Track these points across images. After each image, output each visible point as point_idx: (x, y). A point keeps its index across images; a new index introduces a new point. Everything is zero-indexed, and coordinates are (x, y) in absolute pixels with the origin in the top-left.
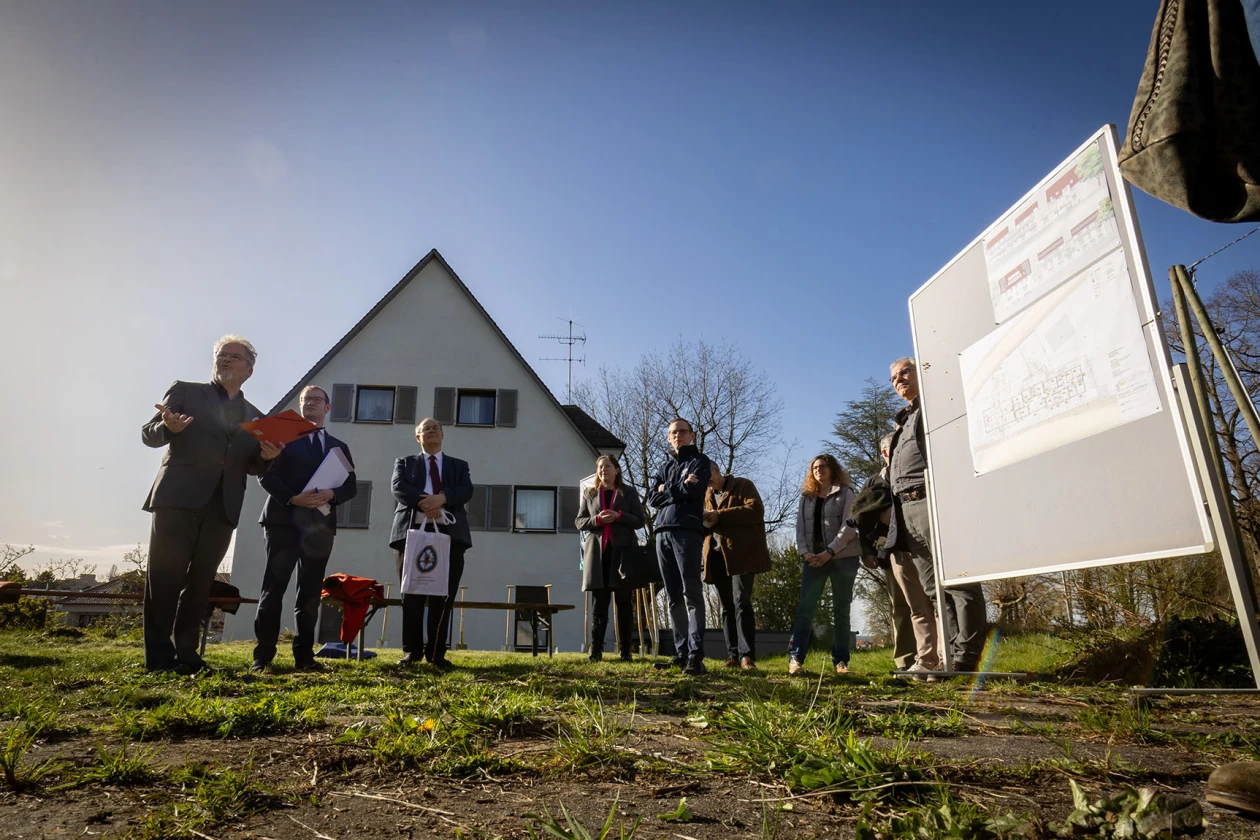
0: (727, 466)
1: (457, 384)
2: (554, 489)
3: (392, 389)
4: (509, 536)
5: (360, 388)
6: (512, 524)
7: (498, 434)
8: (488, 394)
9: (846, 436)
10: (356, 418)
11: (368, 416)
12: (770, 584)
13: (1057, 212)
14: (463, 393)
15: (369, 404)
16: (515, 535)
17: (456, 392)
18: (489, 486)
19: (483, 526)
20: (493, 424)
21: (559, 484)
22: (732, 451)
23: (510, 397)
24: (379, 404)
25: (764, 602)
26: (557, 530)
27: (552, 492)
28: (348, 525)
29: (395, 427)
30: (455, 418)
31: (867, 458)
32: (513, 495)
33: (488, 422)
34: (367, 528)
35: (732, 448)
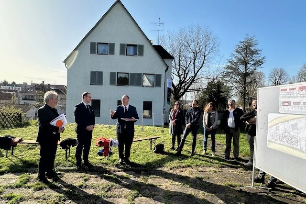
0: (203, 62)
1: (126, 43)
2: (154, 74)
3: (107, 44)
4: (141, 87)
5: (98, 43)
6: (142, 84)
7: (138, 58)
8: (135, 46)
9: (238, 52)
10: (98, 53)
11: (101, 52)
12: (212, 90)
13: (300, 95)
14: (128, 45)
15: (101, 48)
16: (143, 87)
17: (126, 45)
18: (136, 74)
19: (134, 85)
20: (137, 55)
21: (155, 73)
22: (204, 58)
23: (142, 47)
24: (104, 48)
25: (209, 95)
26: (155, 86)
27: (153, 75)
28: (97, 84)
29: (109, 55)
30: (126, 53)
31: (243, 58)
32: (142, 76)
33: (135, 54)
34: (102, 85)
35: (205, 56)
